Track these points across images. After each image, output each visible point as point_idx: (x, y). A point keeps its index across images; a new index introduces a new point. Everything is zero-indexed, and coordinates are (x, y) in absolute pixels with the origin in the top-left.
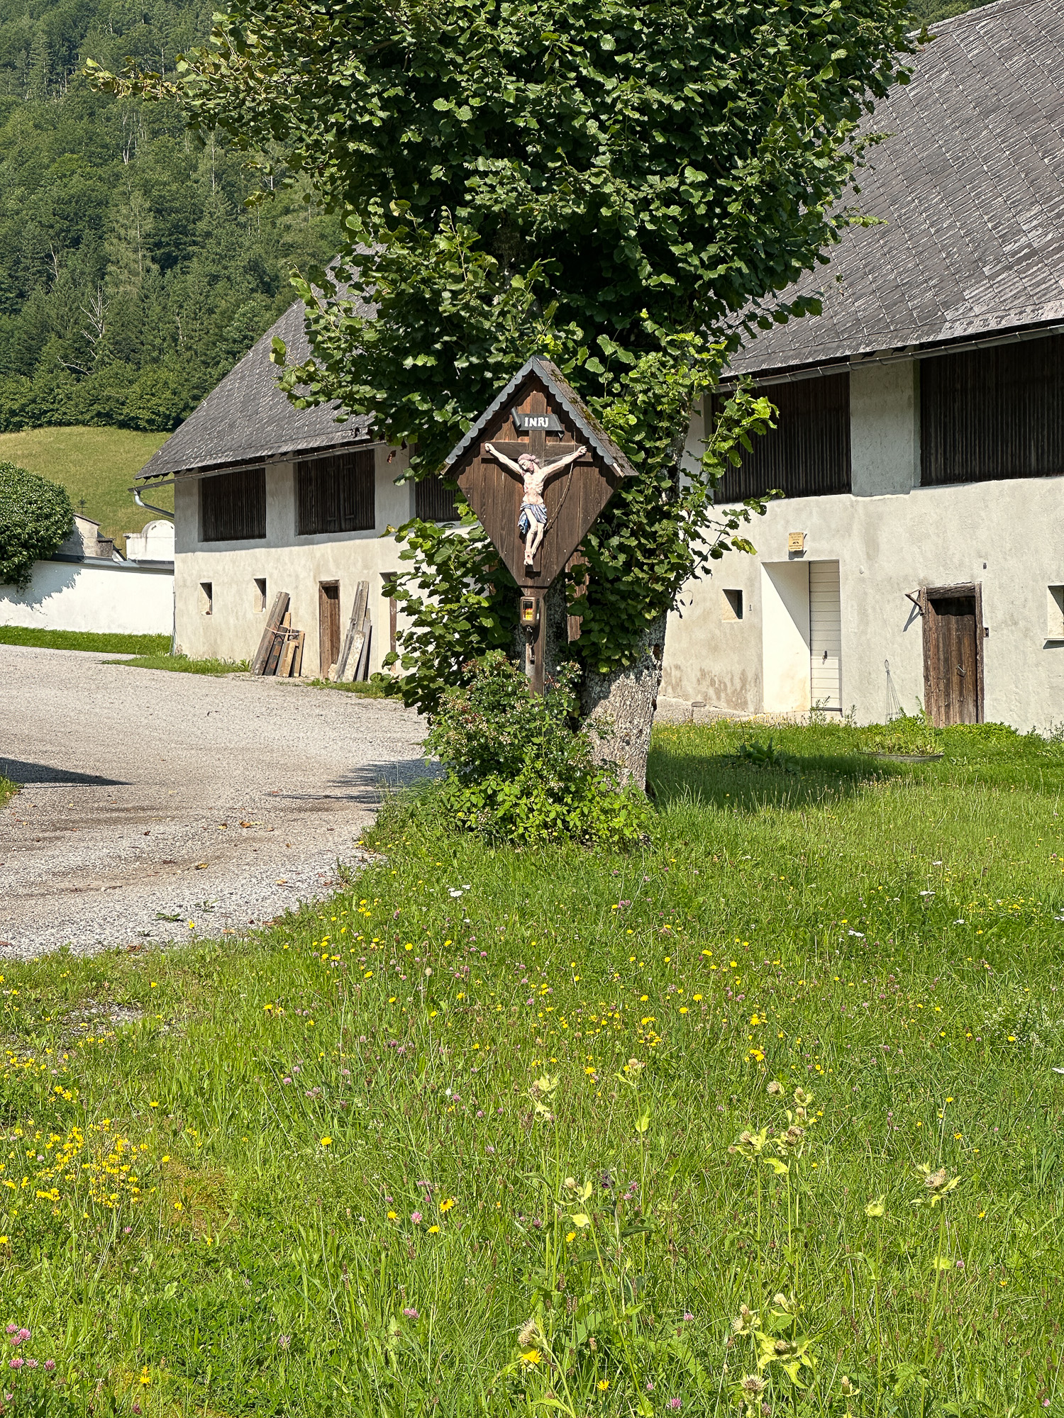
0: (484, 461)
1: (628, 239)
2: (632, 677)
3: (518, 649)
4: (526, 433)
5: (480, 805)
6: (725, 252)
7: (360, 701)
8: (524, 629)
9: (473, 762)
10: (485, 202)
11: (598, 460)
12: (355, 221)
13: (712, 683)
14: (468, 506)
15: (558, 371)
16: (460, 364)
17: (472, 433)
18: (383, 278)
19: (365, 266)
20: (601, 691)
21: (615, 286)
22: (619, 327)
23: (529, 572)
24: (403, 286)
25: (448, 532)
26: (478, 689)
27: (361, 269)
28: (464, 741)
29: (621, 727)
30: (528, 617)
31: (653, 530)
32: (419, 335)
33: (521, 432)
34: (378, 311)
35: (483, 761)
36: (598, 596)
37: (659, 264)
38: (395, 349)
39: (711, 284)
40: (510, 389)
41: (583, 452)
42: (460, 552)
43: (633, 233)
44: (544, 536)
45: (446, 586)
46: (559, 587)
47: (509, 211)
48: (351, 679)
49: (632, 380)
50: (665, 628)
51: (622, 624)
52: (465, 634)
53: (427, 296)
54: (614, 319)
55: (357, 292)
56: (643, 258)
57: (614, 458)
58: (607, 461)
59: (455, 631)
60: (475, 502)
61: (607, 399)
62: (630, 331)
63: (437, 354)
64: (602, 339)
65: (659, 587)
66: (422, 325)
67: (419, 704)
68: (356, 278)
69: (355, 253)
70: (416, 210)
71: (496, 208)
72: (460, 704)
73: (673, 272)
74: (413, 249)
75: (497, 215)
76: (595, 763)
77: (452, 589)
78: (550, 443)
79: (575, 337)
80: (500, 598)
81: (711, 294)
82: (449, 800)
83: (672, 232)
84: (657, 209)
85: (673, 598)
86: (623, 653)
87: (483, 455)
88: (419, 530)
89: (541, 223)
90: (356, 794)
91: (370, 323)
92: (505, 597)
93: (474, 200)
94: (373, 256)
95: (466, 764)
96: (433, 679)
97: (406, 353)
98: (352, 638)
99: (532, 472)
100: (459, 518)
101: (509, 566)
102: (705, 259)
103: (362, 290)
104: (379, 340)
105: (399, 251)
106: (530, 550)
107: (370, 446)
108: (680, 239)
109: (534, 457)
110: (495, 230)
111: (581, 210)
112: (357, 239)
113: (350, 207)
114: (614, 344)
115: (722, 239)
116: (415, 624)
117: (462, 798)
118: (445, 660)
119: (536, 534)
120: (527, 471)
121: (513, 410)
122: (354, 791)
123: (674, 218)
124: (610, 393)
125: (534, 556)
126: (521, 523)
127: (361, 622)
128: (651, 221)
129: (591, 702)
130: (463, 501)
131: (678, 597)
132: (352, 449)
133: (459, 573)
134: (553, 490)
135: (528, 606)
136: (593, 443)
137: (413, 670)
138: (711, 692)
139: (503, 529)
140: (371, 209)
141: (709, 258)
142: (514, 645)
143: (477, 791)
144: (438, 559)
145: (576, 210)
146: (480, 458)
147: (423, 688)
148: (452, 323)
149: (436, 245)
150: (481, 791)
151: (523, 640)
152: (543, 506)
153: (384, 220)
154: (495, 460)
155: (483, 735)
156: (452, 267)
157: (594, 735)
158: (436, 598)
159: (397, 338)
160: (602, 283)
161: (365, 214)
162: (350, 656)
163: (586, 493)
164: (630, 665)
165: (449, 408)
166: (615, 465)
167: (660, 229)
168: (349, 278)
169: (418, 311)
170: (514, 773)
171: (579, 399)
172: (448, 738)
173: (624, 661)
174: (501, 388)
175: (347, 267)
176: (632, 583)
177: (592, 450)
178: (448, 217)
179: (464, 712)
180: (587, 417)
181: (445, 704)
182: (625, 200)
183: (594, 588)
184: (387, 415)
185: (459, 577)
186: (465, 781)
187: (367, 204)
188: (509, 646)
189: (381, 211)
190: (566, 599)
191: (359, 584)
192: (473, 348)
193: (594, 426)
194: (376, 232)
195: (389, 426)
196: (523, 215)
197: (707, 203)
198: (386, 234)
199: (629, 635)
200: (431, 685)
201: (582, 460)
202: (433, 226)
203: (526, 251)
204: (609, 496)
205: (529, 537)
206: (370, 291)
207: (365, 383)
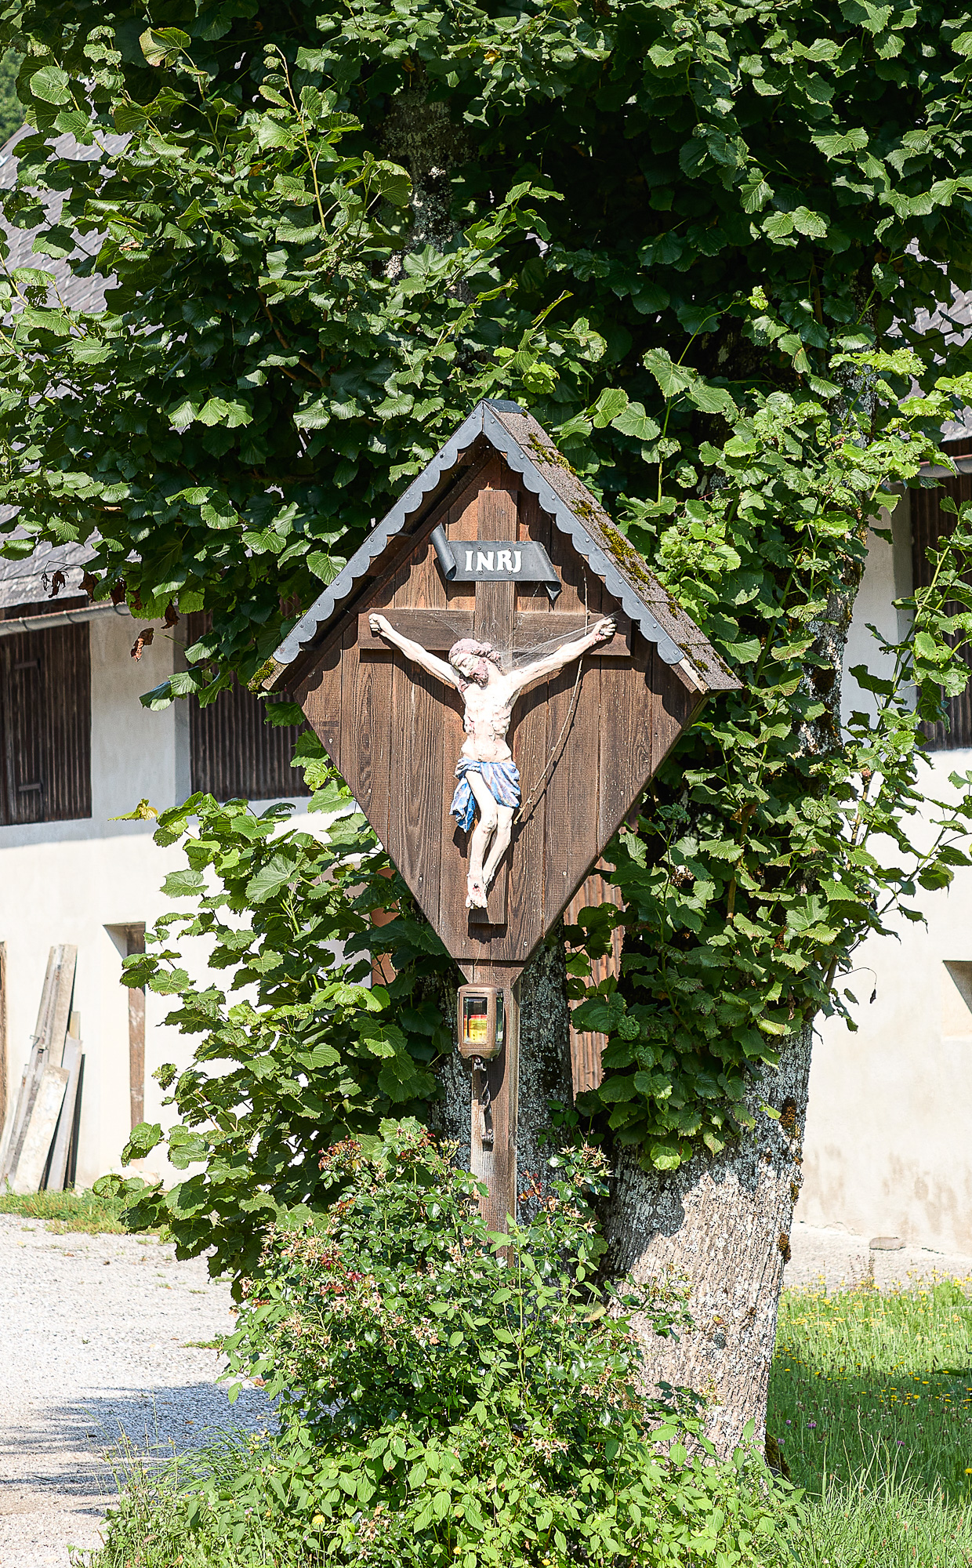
0: (368, 655)
1: (711, 119)
2: (732, 1179)
3: (452, 1112)
4: (468, 588)
5: (366, 1495)
6: (948, 149)
7: (58, 1240)
8: (467, 1064)
9: (346, 1389)
10: (365, 35)
11: (642, 653)
12: (52, 82)
13: (920, 1189)
14: (329, 764)
15: (544, 439)
16: (310, 419)
17: (338, 587)
18: (123, 212)
19: (76, 187)
20: (654, 1215)
21: (682, 233)
22: (693, 330)
23: (480, 926)
24: (170, 232)
25: (280, 829)
26: (356, 1212)
27: (67, 194)
28: (325, 1339)
29: (704, 1301)
30: (477, 1036)
31: (780, 820)
32: (208, 352)
33: (456, 586)
34: (109, 294)
35: (370, 1388)
36: (648, 981)
37: (787, 180)
38: (151, 387)
39: (915, 225)
40: (428, 481)
41: (607, 632)
42: (311, 876)
43: (725, 105)
44: (514, 837)
45: (273, 960)
46: (549, 960)
47: (424, 55)
48: (35, 1184)
49: (730, 460)
50: (808, 1060)
51: (705, 1050)
52: (325, 1079)
53: (229, 258)
54: (681, 311)
55: (57, 251)
56: (750, 164)
57: (683, 647)
58: (668, 653)
59: (299, 1068)
60: (346, 756)
61: (666, 503)
62: (716, 340)
63: (253, 398)
64: (655, 360)
65: (796, 962)
66: (215, 329)
67: (213, 1250)
68: (55, 215)
69: (52, 158)
70: (198, 52)
71: (394, 49)
72: (316, 1246)
73: (823, 200)
74: (193, 145)
75: (396, 65)
76: (641, 1391)
77: (291, 966)
78: (529, 610)
79: (587, 356)
80: (407, 991)
81: (913, 248)
82: (286, 1486)
83: (821, 99)
84: (782, 47)
85: (829, 988)
86: (707, 1121)
87: (364, 640)
88: (211, 822)
89: (502, 84)
90: (54, 1471)
91: (89, 322)
92: (418, 988)
93: (338, 29)
94: (97, 165)
95: (330, 1396)
96: (245, 1189)
97: (175, 394)
98: (36, 1085)
99: (484, 683)
100: (306, 791)
101: (429, 912)
102: (899, 166)
103: (69, 245)
104: (110, 363)
105: (162, 149)
106: (478, 874)
107: (79, 616)
108: (836, 120)
109: (486, 647)
110: (388, 98)
111: (599, 51)
112: (56, 126)
113: (40, 49)
114: (685, 371)
115: (940, 119)
116: (203, 1053)
117: (320, 1480)
118: (273, 1139)
119: (493, 833)
120: (471, 679)
121: (437, 533)
122: (51, 1464)
123: (822, 68)
124: (671, 488)
125: (491, 886)
126: (459, 806)
127: (59, 1046)
128: (766, 77)
129: (630, 1244)
130: (318, 753)
131: (840, 983)
132: (35, 624)
133: (308, 928)
134: (535, 726)
135: (476, 1008)
136: (631, 610)
137: (198, 1168)
138: (918, 1213)
139: (413, 821)
140: (92, 52)
141: (908, 163)
142: (442, 1103)
143: (355, 1463)
144: (258, 892)
145: (587, 52)
146: (356, 648)
147: (223, 1209)
148: (289, 323)
149: (249, 137)
150: (366, 1462)
151: (464, 1090)
152: (510, 765)
153: (121, 79)
154: (393, 654)
155: (371, 1326)
156: (289, 187)
157: (641, 1326)
158: (251, 990)
159: (155, 357)
160: (652, 224)
161: (77, 62)
162: (31, 1129)
163: (614, 736)
164: (725, 1152)
165: (282, 524)
166: (685, 664)
167: (790, 94)
168: (38, 215)
169: (205, 292)
170: (447, 1419)
171: (596, 505)
172: (285, 1332)
173: (710, 1140)
174: (407, 481)
175: (33, 191)
176: (727, 950)
177: (631, 628)
178: (279, 70)
179: (323, 1266)
180: (616, 549)
181: (275, 1248)
182: (706, 28)
183: (638, 960)
184: (129, 545)
185: (306, 938)
186: (327, 1436)
187: (81, 40)
188: (430, 1107)
189: (114, 57)
190: (567, 990)
191: (53, 951)
192: (340, 381)
193: (633, 569)
194: (102, 108)
195: (134, 572)
196: (456, 64)
197: (905, 33)
198: (128, 110)
199: (722, 1079)
200: (242, 1204)
201: (603, 651)
202: (239, 92)
203: (465, 151)
204: (670, 738)
205: (478, 839)
206: (91, 244)
207: (75, 466)
